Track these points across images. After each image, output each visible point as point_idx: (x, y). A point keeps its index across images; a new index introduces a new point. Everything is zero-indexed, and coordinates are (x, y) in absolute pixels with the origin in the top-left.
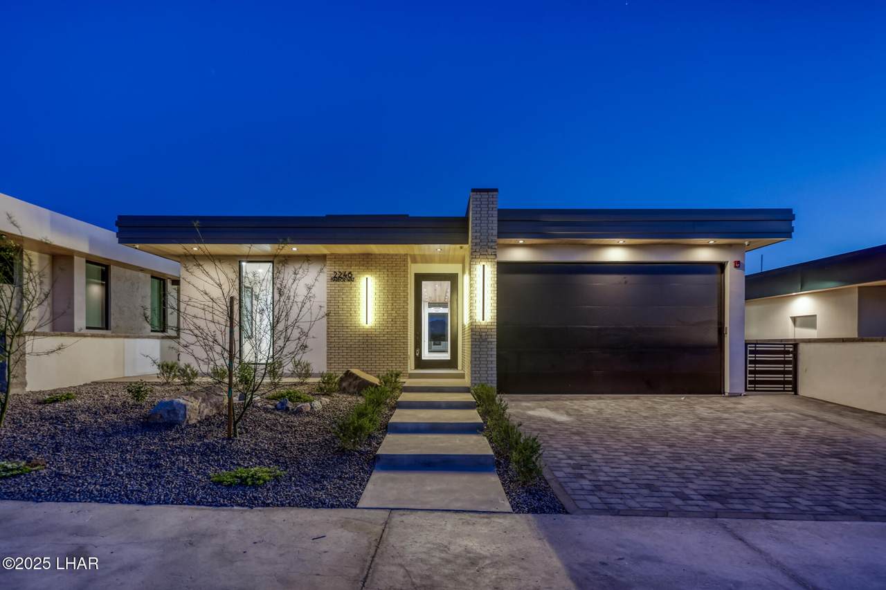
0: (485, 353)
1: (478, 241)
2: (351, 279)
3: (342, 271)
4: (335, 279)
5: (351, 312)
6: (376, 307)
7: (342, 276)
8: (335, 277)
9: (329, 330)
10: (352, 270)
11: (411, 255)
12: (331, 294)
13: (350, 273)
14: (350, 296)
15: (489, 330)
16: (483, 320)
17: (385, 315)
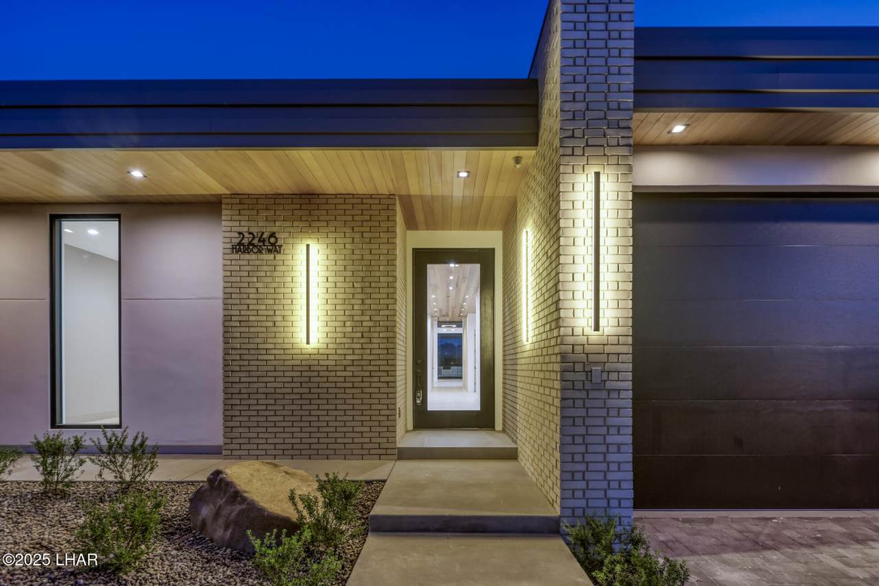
0: (600, 422)
1: (582, 106)
2: (275, 248)
3: (255, 230)
4: (241, 247)
5: (274, 319)
6: (328, 307)
7: (256, 241)
8: (240, 244)
9: (228, 357)
10: (274, 229)
11: (400, 196)
12: (234, 279)
13: (273, 235)
14: (274, 285)
15: (613, 358)
16: (597, 328)
17: (348, 324)
